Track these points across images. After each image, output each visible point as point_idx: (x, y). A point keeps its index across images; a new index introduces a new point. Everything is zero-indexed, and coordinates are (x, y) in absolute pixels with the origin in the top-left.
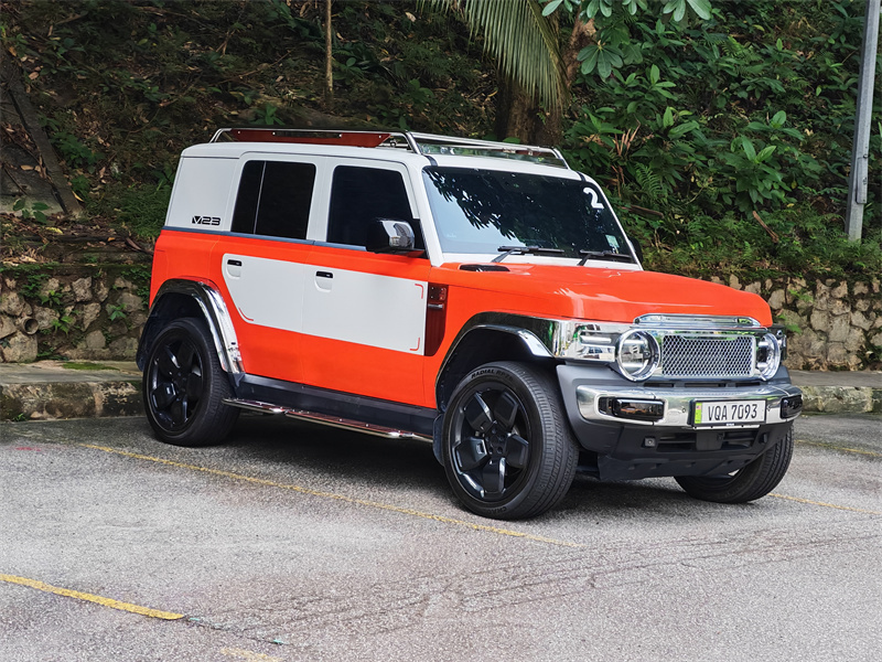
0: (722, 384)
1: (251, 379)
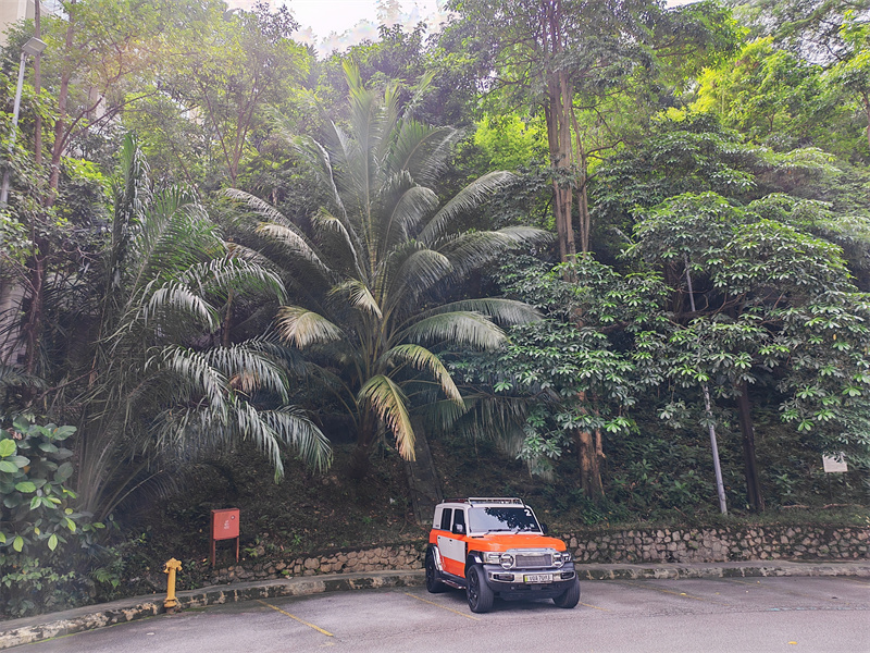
1: (444, 572)
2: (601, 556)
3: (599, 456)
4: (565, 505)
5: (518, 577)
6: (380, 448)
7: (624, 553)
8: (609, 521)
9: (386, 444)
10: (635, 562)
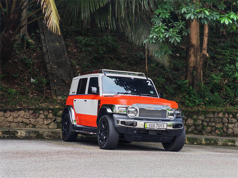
0: (158, 120)
1: (78, 126)
2: (195, 129)
3: (204, 55)
4: (172, 91)
5: (140, 124)
6: (23, 39)
7: (213, 129)
8: (205, 104)
9: (27, 37)
10: (221, 135)
